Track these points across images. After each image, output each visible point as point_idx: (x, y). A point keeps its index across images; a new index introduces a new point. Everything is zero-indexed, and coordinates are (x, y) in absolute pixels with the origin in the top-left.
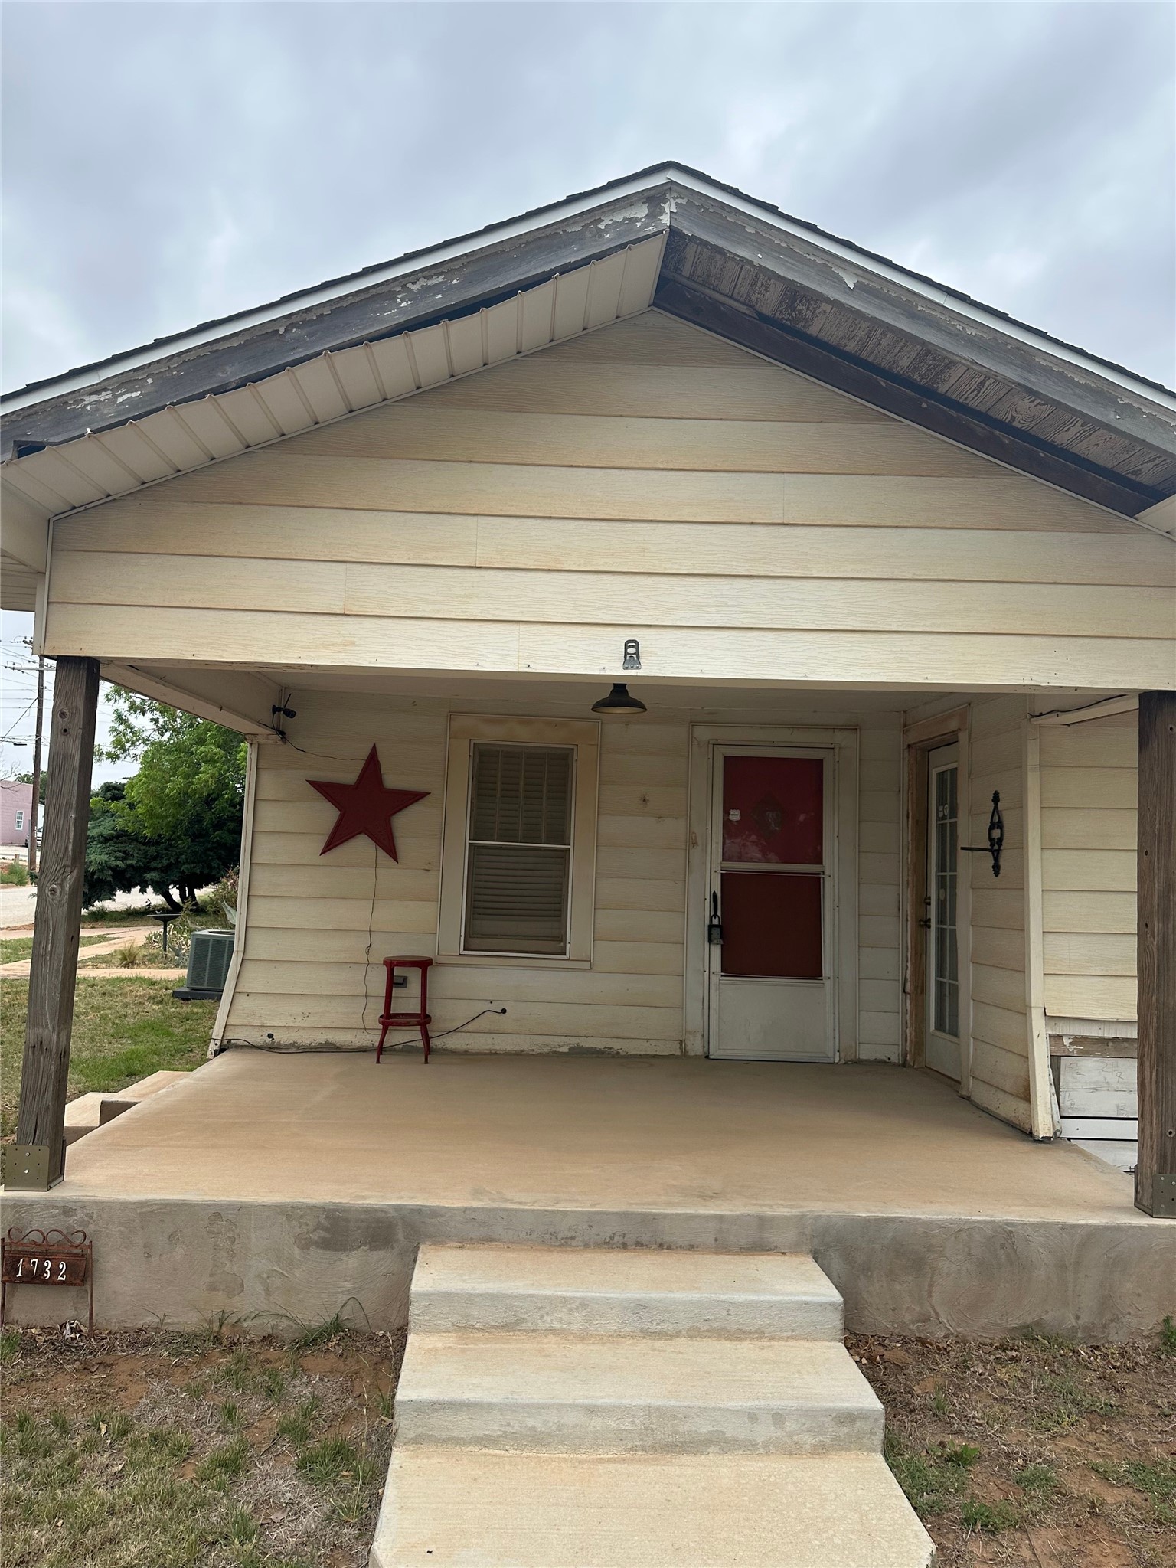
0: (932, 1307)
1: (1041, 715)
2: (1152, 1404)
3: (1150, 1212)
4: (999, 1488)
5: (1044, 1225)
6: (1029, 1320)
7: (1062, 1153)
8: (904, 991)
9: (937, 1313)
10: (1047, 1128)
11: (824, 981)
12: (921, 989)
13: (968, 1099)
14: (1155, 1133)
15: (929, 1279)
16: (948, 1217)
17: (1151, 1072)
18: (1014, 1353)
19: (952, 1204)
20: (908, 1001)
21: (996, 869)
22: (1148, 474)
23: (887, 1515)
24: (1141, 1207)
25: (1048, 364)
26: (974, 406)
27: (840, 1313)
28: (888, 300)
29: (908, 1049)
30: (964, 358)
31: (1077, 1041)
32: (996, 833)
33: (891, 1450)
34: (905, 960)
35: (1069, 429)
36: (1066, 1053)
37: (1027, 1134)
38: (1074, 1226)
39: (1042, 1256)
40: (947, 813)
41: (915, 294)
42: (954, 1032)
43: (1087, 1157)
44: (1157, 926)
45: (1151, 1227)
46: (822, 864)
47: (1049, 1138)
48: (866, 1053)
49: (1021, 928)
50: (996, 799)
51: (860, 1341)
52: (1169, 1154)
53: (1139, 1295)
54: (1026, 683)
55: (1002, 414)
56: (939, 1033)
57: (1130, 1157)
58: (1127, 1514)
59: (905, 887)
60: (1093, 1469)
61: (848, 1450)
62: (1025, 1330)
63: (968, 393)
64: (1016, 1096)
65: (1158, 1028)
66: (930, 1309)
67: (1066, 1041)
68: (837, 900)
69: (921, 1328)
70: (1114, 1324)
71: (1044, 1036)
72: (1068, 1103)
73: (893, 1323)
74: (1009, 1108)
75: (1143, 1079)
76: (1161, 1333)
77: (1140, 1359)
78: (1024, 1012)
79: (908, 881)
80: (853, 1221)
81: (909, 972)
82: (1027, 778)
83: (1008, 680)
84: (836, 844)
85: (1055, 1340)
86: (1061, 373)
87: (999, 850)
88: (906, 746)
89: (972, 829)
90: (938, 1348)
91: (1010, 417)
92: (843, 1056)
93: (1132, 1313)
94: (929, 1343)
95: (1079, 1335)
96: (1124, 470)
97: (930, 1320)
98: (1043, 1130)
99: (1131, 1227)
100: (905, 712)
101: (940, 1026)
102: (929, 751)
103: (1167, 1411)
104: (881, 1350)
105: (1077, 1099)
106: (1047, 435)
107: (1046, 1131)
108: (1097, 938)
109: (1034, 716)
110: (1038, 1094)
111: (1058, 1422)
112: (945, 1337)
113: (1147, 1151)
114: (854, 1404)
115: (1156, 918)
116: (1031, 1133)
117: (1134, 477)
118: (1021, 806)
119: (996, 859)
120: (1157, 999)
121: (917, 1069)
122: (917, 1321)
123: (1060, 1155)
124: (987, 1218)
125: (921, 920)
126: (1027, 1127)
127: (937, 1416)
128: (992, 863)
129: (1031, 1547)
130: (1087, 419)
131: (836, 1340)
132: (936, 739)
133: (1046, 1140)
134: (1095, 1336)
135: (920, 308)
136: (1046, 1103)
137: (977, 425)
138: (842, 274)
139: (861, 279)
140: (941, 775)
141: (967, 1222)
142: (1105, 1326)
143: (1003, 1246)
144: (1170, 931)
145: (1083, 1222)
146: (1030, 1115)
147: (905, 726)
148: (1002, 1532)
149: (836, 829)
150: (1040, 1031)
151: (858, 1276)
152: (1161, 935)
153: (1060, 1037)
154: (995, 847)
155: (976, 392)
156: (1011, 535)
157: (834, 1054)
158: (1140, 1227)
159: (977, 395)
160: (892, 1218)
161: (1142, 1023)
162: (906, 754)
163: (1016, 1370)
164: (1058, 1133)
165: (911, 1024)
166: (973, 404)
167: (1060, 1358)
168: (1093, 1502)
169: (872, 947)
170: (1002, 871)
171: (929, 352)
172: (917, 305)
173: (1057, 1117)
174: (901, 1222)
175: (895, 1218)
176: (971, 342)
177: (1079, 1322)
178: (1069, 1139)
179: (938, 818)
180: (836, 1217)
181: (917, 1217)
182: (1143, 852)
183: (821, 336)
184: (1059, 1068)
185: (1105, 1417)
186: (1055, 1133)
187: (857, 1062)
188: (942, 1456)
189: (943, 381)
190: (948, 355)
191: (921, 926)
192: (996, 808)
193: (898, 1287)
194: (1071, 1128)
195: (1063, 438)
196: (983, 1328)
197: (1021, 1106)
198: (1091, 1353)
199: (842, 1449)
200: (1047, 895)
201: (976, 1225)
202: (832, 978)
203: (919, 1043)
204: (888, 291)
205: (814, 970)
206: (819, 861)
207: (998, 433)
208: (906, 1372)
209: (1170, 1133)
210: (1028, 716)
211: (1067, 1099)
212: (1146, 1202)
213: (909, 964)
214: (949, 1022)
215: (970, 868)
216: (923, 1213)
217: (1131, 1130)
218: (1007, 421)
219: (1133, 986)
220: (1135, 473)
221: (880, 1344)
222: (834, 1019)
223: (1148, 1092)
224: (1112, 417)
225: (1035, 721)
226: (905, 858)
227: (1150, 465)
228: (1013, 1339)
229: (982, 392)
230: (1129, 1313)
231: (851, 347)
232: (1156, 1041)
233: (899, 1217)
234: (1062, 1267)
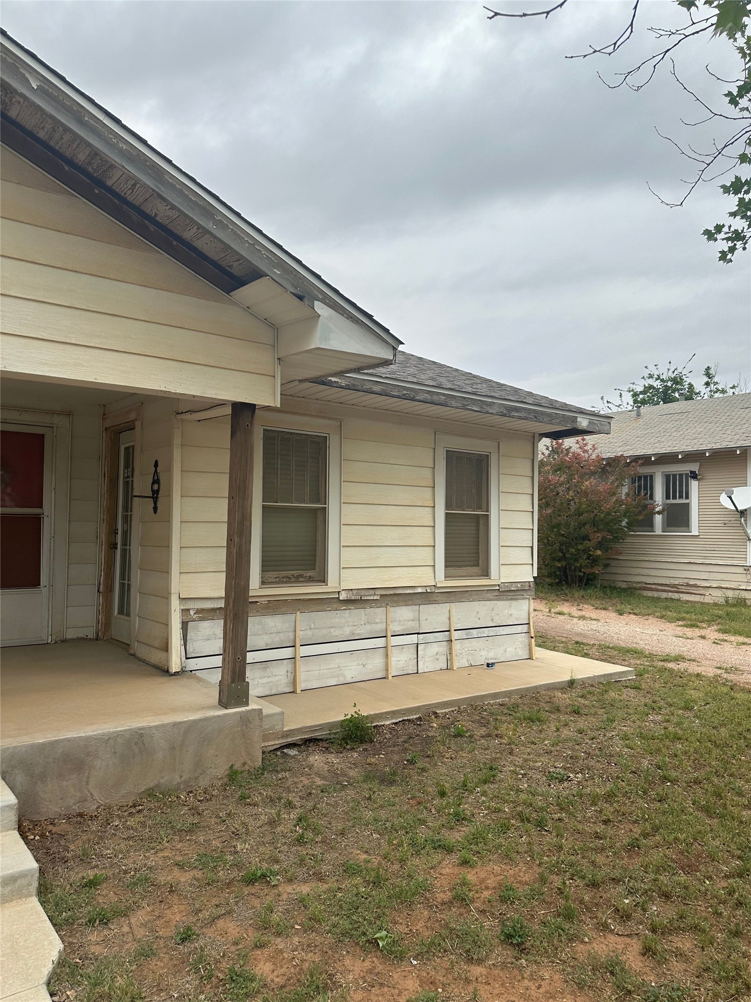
0: (89, 791)
1: (182, 413)
2: (218, 817)
3: (225, 706)
4: (116, 894)
5: (163, 726)
6: (151, 785)
7: (185, 680)
8: (98, 591)
9: (92, 794)
10: (177, 666)
11: (42, 589)
12: (109, 589)
13: (133, 655)
14: (230, 660)
15: (87, 774)
16: (101, 732)
17: (230, 625)
18: (141, 807)
19: (105, 723)
20: (101, 597)
21: (155, 509)
22: (237, 270)
23: (32, 936)
24: (222, 704)
25: (173, 182)
26: (131, 200)
27: (15, 811)
28: (63, 105)
29: (100, 628)
30: (117, 163)
31: (198, 611)
32: (156, 487)
33: (43, 892)
34: (100, 571)
35: (190, 230)
36: (192, 620)
37: (164, 671)
38: (181, 723)
39: (161, 744)
40: (130, 474)
41: (83, 107)
42: (128, 615)
43: (199, 680)
44: (236, 539)
45: (225, 715)
46: (42, 508)
47: (178, 672)
48: (71, 634)
49: (167, 546)
50: (156, 465)
51: (36, 825)
52: (237, 671)
53: (217, 756)
54: (162, 389)
55: (148, 209)
56: (120, 616)
57: (217, 677)
58: (191, 885)
59: (102, 522)
60: (176, 864)
61: (12, 900)
62: (149, 792)
63: (126, 190)
64: (161, 649)
65: (235, 599)
66: (87, 793)
67: (192, 612)
68: (52, 532)
69: (81, 807)
70: (202, 776)
71: (178, 610)
72: (191, 650)
73: (61, 808)
74: (156, 657)
75: (226, 630)
76: (228, 775)
77: (215, 793)
78: (167, 597)
79: (103, 519)
80: (32, 746)
81: (102, 578)
82: (173, 453)
83: (151, 386)
84: (53, 494)
85: (166, 793)
86: (181, 191)
87: (157, 498)
88: (104, 429)
89: (142, 484)
90: (91, 817)
91: (154, 213)
92: (54, 637)
93: (213, 767)
94: (85, 815)
95: (182, 787)
96: (223, 264)
97: (87, 800)
98: (175, 667)
99: (214, 717)
100: (104, 406)
101: (121, 612)
102: (120, 433)
103: (224, 818)
104: (50, 827)
105: (197, 646)
106: (178, 230)
107: (177, 668)
108: (211, 549)
109: (178, 414)
110: (173, 646)
111: (160, 842)
112: (97, 808)
113: (226, 671)
114: (16, 870)
115: (236, 536)
116: (168, 671)
117: (229, 269)
118: (169, 469)
119: (155, 503)
120: (235, 583)
121: (104, 641)
122: (78, 803)
123: (183, 681)
124: (127, 728)
125: (112, 544)
126: (166, 667)
127: (83, 860)
128: (153, 505)
129: (130, 924)
130: (200, 227)
131: (12, 829)
132: (122, 425)
133: (176, 674)
134: (191, 785)
135: (86, 119)
136: (177, 651)
137: (133, 214)
138: (27, 75)
139: (42, 84)
140: (127, 449)
141: (114, 732)
142: (197, 778)
143: (136, 744)
144: (243, 543)
145: (186, 719)
146: (168, 660)
147: (104, 415)
148: (112, 921)
149: (54, 483)
150: (176, 607)
151: (36, 783)
152: (238, 545)
153: (188, 610)
154: (155, 495)
155: (131, 191)
156: (153, 291)
157: (48, 637)
158: (219, 716)
159: (132, 193)
160: (61, 739)
161: (227, 598)
162: (104, 435)
163: (140, 818)
164: (184, 668)
165: (102, 612)
166: (130, 199)
167: (168, 803)
168: (171, 885)
169: (77, 564)
170: (158, 511)
171: (96, 154)
172: (84, 116)
173: (184, 658)
174: (68, 741)
175: (64, 739)
176: (122, 152)
177: (183, 779)
178: (191, 671)
179: (124, 478)
180: (20, 746)
181: (80, 735)
182: (231, 497)
183: (19, 120)
184: (187, 629)
185: (190, 831)
186: (182, 669)
187: (64, 641)
188: (81, 885)
189: (110, 178)
190: (109, 159)
191: (112, 548)
192: (156, 471)
193: (65, 783)
194: (192, 664)
195: (187, 235)
196: (123, 796)
197: (164, 654)
198: (187, 796)
199: (7, 902)
200: (184, 525)
201: (119, 733)
202: (48, 586)
203: (108, 624)
204: (63, 99)
205: (33, 581)
206: (40, 506)
207: (146, 222)
208: (66, 837)
209: (239, 658)
210: (175, 413)
211: (191, 647)
212: (224, 701)
213: (102, 573)
214: (125, 609)
215: (141, 508)
216: (85, 732)
217: (218, 661)
218: (153, 215)
219: (223, 576)
220: (230, 267)
221: (51, 824)
222: (49, 614)
223: (228, 637)
224: (210, 226)
225: (179, 417)
226: (102, 504)
227: (237, 263)
228: (141, 798)
229: (135, 191)
230: (211, 768)
231: (42, 135)
232: (234, 606)
233: (67, 738)
234: (173, 748)
